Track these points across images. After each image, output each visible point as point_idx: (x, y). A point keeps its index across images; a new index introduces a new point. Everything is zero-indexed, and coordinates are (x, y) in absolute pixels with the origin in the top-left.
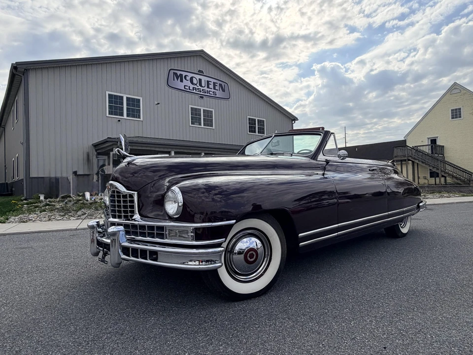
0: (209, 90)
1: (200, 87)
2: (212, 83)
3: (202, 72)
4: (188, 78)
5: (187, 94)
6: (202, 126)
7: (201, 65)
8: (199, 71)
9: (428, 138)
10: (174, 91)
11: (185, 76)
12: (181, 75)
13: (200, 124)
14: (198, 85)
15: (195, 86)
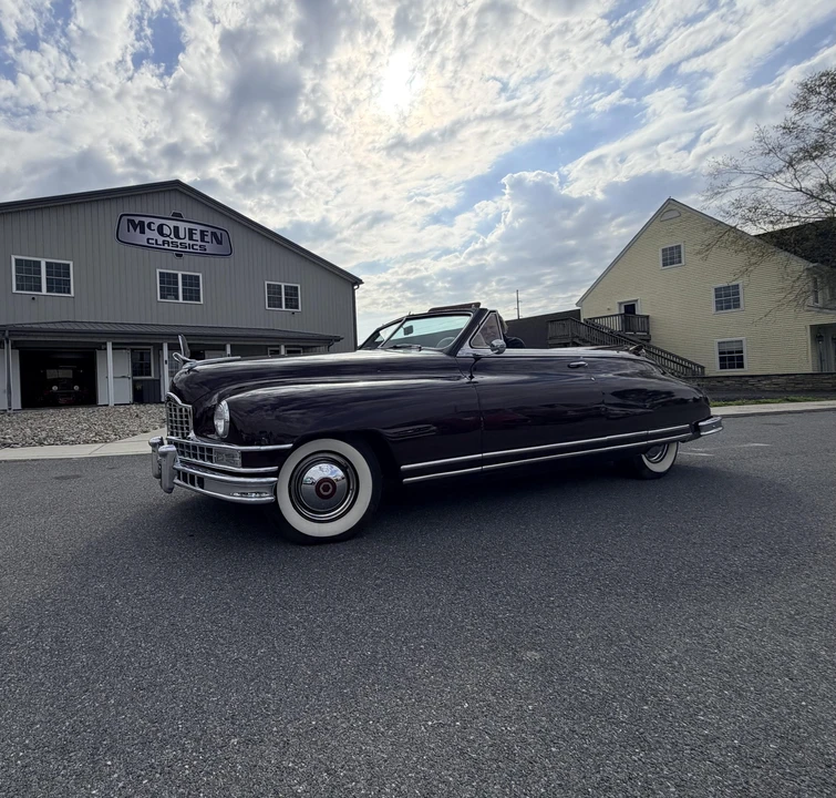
0: (192, 242)
1: (175, 240)
2: (198, 232)
3: (180, 215)
4: (153, 227)
5: (152, 252)
6: (181, 300)
7: (179, 204)
8: (174, 214)
9: (620, 304)
10: (129, 248)
11: (149, 224)
12: (142, 223)
13: (177, 298)
14: (172, 236)
15: (167, 239)
